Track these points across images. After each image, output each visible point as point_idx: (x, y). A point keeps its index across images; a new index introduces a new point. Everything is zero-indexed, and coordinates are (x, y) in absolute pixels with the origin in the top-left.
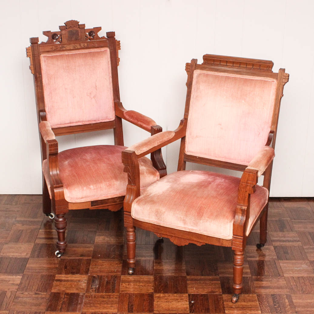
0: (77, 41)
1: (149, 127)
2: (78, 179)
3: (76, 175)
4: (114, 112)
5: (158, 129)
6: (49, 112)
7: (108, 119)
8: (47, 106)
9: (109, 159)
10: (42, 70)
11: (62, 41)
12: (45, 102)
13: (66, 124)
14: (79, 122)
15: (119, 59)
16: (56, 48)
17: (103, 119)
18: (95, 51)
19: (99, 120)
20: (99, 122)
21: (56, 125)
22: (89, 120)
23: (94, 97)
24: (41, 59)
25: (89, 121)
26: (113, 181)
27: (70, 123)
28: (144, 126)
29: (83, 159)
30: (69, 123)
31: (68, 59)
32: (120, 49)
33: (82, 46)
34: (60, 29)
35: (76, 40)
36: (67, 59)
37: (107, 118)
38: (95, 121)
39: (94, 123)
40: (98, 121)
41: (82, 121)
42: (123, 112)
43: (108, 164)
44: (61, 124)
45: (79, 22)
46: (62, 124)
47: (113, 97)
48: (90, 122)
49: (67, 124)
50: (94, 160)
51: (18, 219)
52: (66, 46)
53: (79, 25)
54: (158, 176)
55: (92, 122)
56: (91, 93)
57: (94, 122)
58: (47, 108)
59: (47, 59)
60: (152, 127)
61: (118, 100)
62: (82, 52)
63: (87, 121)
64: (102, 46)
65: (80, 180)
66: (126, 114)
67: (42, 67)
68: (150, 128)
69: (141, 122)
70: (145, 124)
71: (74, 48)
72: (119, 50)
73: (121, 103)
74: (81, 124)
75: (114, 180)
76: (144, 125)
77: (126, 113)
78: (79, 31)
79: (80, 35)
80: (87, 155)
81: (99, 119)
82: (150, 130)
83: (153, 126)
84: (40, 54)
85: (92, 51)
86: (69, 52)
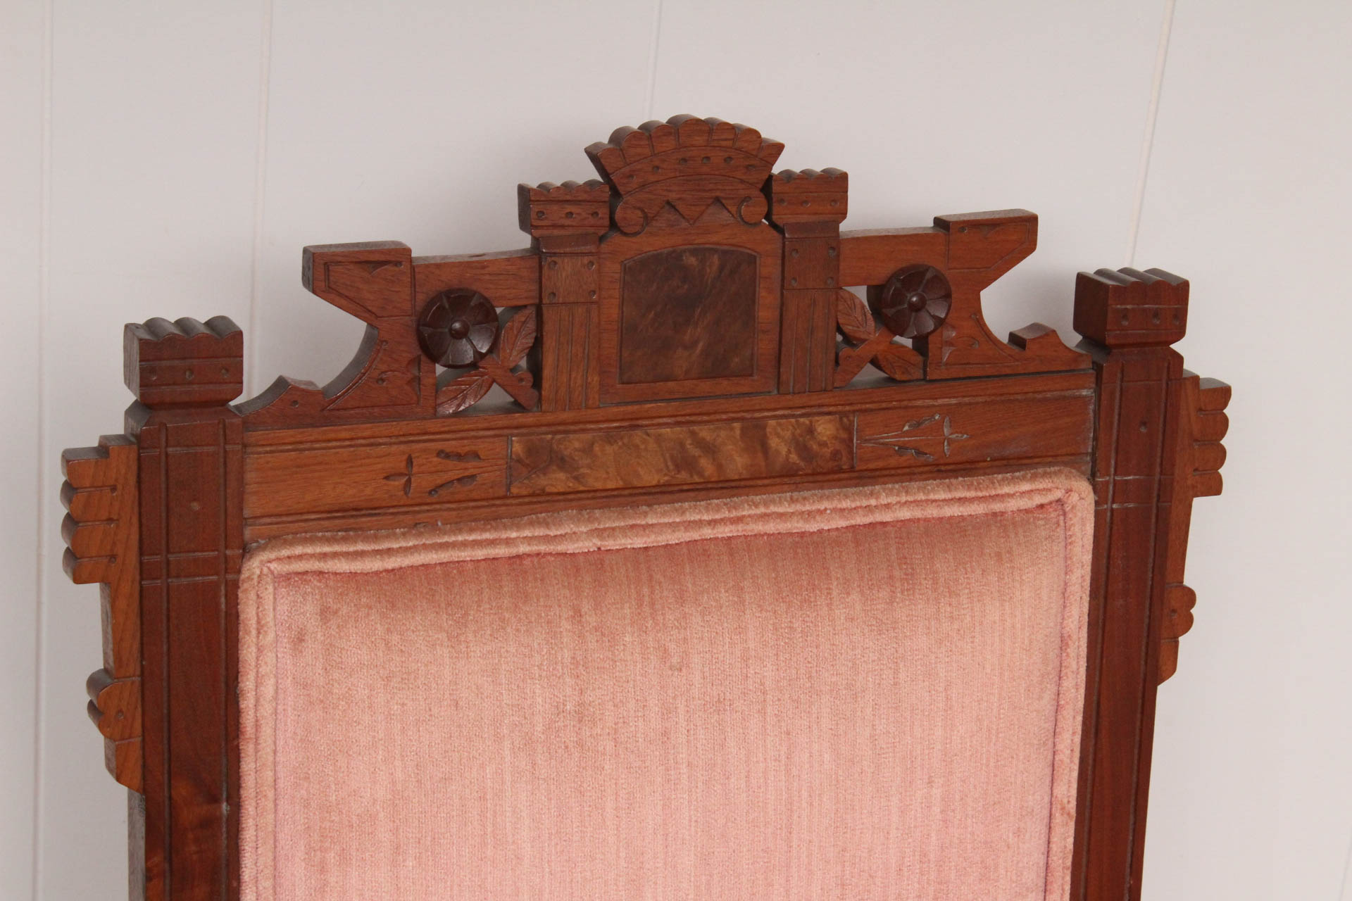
0: (725, 385)
10: (248, 749)
11: (537, 384)
15: (1189, 597)
16: (455, 470)
18: (932, 512)
24: (248, 612)
31: (591, 619)
32: (1214, 487)
33: (774, 442)
34: (525, 224)
35: (716, 368)
36: (578, 613)
45: (778, 148)
52: (588, 450)
53: (767, 185)
59: (325, 614)
62: (771, 527)
64: (1011, 450)
67: (247, 704)
71: (683, 476)
72: (1201, 505)
78: (769, 268)
79: (766, 312)
84: (246, 551)
85: (887, 517)
86: (610, 521)
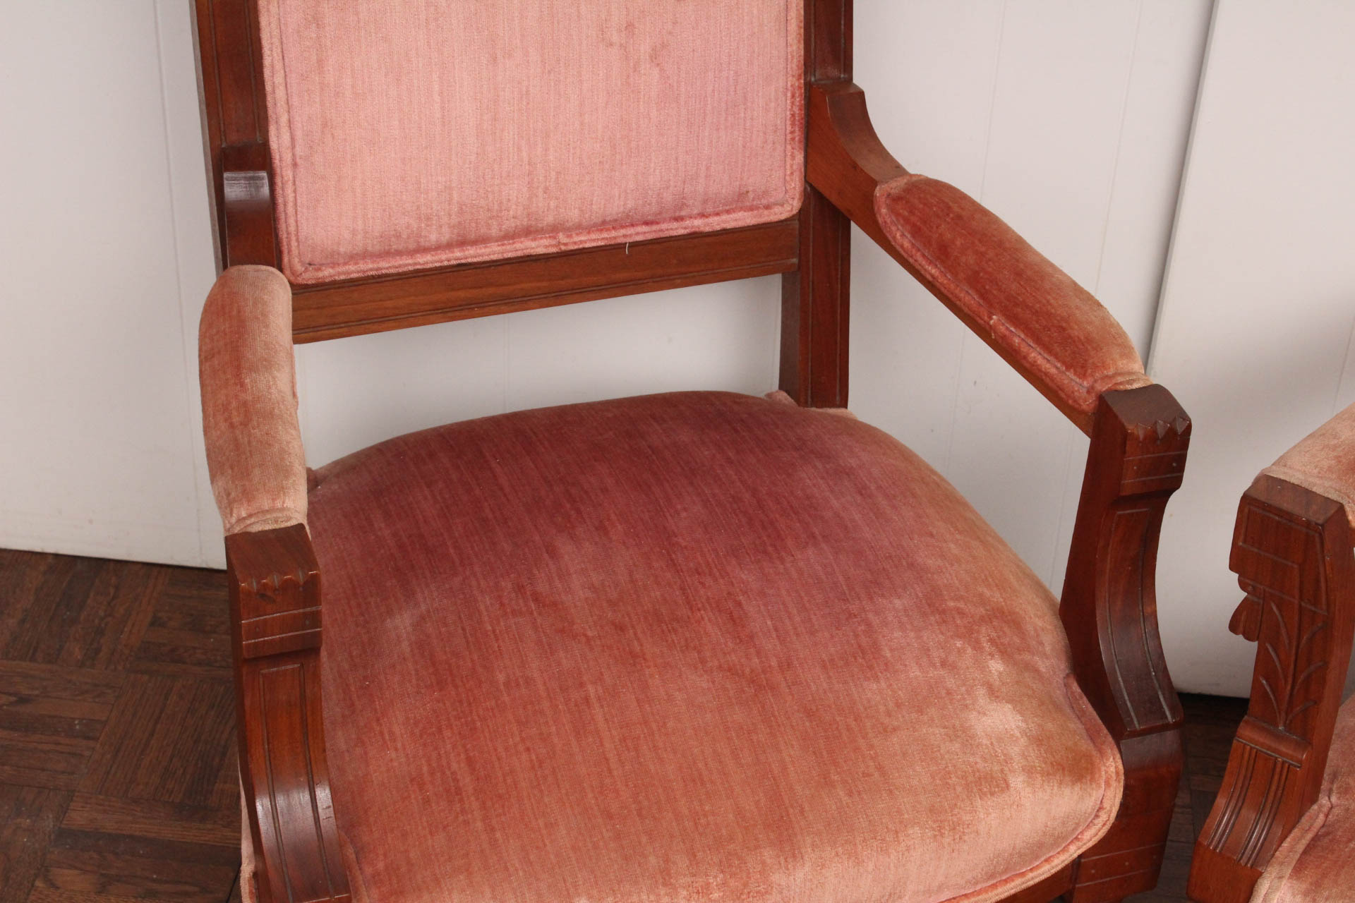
1: (1080, 387)
2: (479, 824)
3: (467, 781)
4: (800, 158)
5: (1161, 432)
6: (295, 165)
7: (751, 209)
8: (284, 119)
9: (735, 621)
12: (268, 88)
13: (425, 250)
14: (528, 232)
17: (709, 209)
19: (677, 219)
20: (678, 229)
21: (353, 258)
22: (608, 219)
23: (654, 57)
25: (603, 225)
26: (763, 863)
27: (463, 243)
28: (1034, 364)
29: (536, 598)
30: (449, 246)
37: (739, 200)
38: (646, 223)
39: (639, 238)
40: (675, 225)
41: (554, 229)
42: (874, 183)
43: (731, 670)
44: (387, 254)
46: (399, 253)
47: (796, 48)
48: (614, 234)
49: (438, 248)
50: (621, 628)
51: (80, 817)
54: (1108, 784)
55: (630, 231)
56: (630, 26)
57: (641, 233)
58: (286, 137)
60: (1101, 399)
61: (833, 72)
63: (589, 229)
65: (498, 835)
66: (893, 211)
68: (1088, 404)
69: (1014, 319)
70: (1048, 348)
73: (861, 94)
74: (541, 251)
75: (768, 854)
76: (1037, 356)
77: (895, 199)
80: (566, 548)
81: (683, 213)
82: (1083, 412)
83: (1115, 392)
